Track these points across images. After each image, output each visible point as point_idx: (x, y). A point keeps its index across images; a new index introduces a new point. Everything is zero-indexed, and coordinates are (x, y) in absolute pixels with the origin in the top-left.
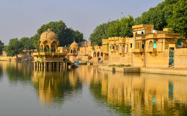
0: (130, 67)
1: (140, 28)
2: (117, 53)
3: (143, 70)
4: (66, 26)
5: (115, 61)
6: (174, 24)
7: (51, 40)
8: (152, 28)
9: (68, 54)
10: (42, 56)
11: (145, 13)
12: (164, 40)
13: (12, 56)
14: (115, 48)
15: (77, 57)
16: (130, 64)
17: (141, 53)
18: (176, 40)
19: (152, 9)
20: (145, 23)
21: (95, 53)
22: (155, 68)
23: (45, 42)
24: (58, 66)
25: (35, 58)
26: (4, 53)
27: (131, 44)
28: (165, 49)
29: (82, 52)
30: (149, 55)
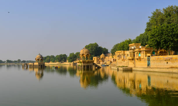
0: (127, 67)
1: (133, 45)
2: (121, 60)
3: (134, 69)
4: (98, 46)
5: (120, 64)
6: (149, 43)
7: (86, 53)
8: (140, 45)
9: (100, 60)
10: (81, 62)
11: (138, 37)
12: (144, 52)
13: (71, 62)
14: (120, 56)
15: (104, 62)
16: (128, 65)
17: (133, 59)
18: (151, 51)
19: (141, 35)
20: (138, 42)
21: (113, 60)
22: (140, 68)
23: (83, 55)
24: (90, 67)
25: (78, 63)
26: (67, 61)
27: (128, 54)
28: (145, 57)
29: (107, 59)
30: (137, 60)
